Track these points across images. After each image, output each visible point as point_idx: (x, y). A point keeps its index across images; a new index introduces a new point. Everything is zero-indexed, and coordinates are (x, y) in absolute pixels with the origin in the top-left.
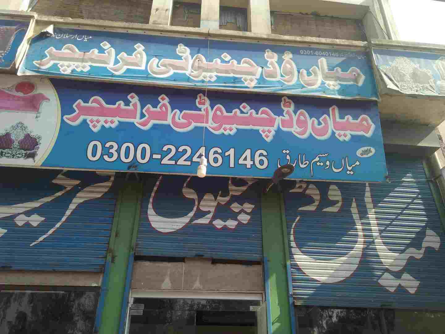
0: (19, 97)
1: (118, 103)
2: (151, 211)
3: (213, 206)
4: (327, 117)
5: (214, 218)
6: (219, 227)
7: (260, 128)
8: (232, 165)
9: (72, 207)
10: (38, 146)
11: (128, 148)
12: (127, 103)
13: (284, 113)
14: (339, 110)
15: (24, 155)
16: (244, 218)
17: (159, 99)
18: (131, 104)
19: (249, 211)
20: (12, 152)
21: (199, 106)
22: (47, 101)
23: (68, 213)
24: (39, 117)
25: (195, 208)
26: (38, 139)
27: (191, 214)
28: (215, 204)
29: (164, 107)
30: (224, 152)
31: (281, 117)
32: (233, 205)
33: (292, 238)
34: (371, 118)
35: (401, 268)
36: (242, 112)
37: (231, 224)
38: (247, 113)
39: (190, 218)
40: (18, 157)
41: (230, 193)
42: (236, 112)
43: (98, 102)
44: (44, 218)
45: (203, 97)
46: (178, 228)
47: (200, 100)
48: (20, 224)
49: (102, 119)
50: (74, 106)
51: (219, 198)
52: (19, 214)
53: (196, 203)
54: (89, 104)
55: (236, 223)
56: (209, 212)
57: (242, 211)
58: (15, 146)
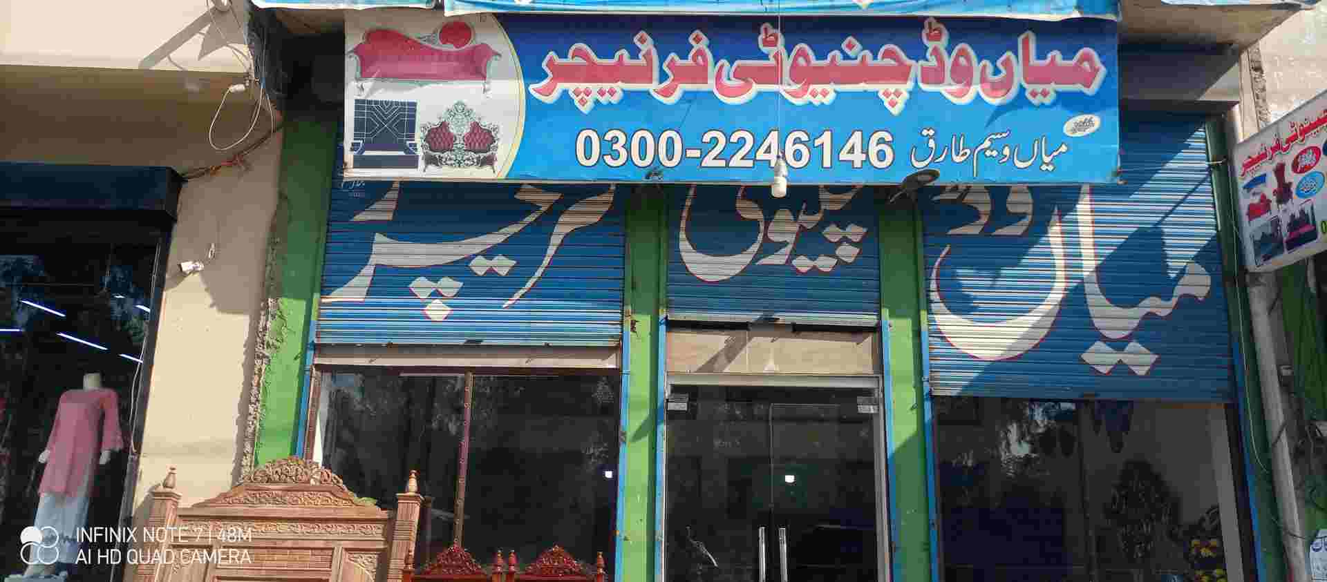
0: (449, 54)
1: (617, 54)
2: (684, 245)
3: (792, 233)
4: (1013, 57)
5: (794, 254)
6: (804, 269)
7: (880, 88)
8: (827, 163)
9: (556, 240)
10: (495, 144)
11: (643, 139)
12: (634, 53)
13: (928, 55)
14: (1038, 40)
15: (475, 160)
16: (848, 253)
17: (691, 40)
18: (640, 56)
19: (857, 239)
20: (456, 157)
21: (765, 49)
22: (498, 57)
23: (551, 251)
24: (489, 90)
25: (760, 237)
26: (494, 131)
27: (755, 248)
28: (796, 228)
29: (700, 58)
30: (812, 138)
31: (921, 62)
32: (828, 229)
33: (933, 286)
34: (1100, 55)
35: (1126, 333)
36: (846, 57)
37: (825, 263)
38: (856, 58)
39: (752, 256)
40: (467, 165)
41: (823, 207)
42: (834, 58)
43: (585, 56)
44: (515, 262)
45: (771, 31)
46: (733, 273)
47: (767, 37)
48: (481, 272)
49: (594, 87)
50: (544, 65)
51: (802, 217)
52: (476, 255)
53: (762, 227)
54: (569, 60)
55: (833, 262)
56: (784, 244)
57: (845, 240)
58: (459, 146)
